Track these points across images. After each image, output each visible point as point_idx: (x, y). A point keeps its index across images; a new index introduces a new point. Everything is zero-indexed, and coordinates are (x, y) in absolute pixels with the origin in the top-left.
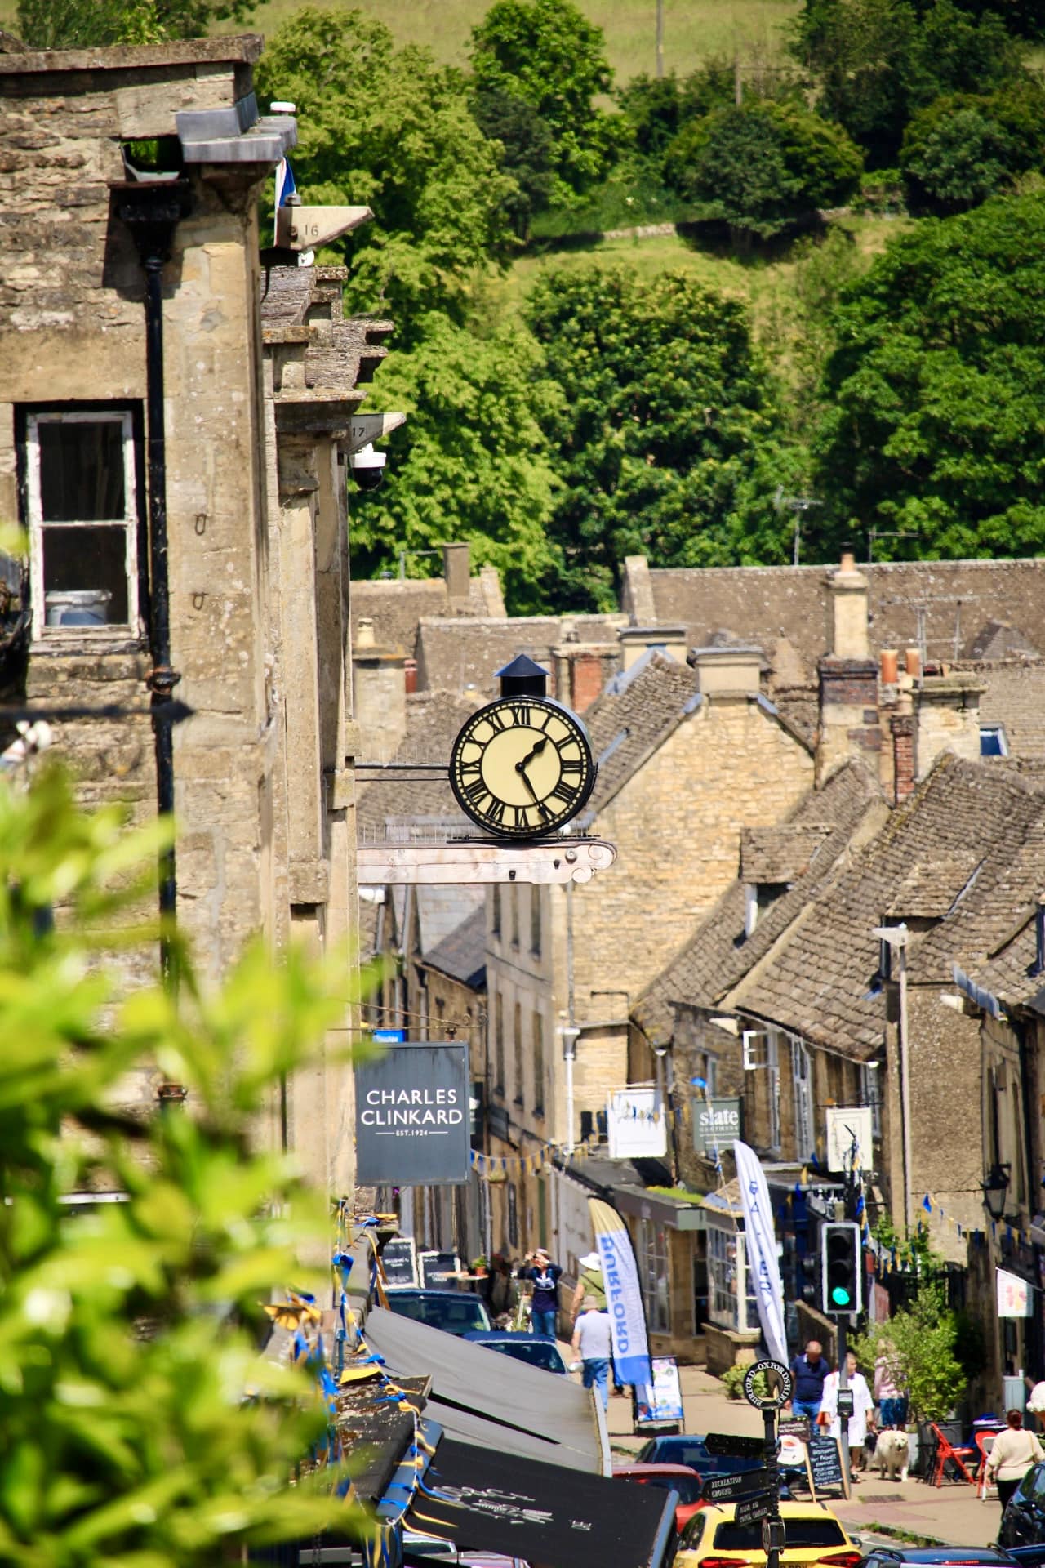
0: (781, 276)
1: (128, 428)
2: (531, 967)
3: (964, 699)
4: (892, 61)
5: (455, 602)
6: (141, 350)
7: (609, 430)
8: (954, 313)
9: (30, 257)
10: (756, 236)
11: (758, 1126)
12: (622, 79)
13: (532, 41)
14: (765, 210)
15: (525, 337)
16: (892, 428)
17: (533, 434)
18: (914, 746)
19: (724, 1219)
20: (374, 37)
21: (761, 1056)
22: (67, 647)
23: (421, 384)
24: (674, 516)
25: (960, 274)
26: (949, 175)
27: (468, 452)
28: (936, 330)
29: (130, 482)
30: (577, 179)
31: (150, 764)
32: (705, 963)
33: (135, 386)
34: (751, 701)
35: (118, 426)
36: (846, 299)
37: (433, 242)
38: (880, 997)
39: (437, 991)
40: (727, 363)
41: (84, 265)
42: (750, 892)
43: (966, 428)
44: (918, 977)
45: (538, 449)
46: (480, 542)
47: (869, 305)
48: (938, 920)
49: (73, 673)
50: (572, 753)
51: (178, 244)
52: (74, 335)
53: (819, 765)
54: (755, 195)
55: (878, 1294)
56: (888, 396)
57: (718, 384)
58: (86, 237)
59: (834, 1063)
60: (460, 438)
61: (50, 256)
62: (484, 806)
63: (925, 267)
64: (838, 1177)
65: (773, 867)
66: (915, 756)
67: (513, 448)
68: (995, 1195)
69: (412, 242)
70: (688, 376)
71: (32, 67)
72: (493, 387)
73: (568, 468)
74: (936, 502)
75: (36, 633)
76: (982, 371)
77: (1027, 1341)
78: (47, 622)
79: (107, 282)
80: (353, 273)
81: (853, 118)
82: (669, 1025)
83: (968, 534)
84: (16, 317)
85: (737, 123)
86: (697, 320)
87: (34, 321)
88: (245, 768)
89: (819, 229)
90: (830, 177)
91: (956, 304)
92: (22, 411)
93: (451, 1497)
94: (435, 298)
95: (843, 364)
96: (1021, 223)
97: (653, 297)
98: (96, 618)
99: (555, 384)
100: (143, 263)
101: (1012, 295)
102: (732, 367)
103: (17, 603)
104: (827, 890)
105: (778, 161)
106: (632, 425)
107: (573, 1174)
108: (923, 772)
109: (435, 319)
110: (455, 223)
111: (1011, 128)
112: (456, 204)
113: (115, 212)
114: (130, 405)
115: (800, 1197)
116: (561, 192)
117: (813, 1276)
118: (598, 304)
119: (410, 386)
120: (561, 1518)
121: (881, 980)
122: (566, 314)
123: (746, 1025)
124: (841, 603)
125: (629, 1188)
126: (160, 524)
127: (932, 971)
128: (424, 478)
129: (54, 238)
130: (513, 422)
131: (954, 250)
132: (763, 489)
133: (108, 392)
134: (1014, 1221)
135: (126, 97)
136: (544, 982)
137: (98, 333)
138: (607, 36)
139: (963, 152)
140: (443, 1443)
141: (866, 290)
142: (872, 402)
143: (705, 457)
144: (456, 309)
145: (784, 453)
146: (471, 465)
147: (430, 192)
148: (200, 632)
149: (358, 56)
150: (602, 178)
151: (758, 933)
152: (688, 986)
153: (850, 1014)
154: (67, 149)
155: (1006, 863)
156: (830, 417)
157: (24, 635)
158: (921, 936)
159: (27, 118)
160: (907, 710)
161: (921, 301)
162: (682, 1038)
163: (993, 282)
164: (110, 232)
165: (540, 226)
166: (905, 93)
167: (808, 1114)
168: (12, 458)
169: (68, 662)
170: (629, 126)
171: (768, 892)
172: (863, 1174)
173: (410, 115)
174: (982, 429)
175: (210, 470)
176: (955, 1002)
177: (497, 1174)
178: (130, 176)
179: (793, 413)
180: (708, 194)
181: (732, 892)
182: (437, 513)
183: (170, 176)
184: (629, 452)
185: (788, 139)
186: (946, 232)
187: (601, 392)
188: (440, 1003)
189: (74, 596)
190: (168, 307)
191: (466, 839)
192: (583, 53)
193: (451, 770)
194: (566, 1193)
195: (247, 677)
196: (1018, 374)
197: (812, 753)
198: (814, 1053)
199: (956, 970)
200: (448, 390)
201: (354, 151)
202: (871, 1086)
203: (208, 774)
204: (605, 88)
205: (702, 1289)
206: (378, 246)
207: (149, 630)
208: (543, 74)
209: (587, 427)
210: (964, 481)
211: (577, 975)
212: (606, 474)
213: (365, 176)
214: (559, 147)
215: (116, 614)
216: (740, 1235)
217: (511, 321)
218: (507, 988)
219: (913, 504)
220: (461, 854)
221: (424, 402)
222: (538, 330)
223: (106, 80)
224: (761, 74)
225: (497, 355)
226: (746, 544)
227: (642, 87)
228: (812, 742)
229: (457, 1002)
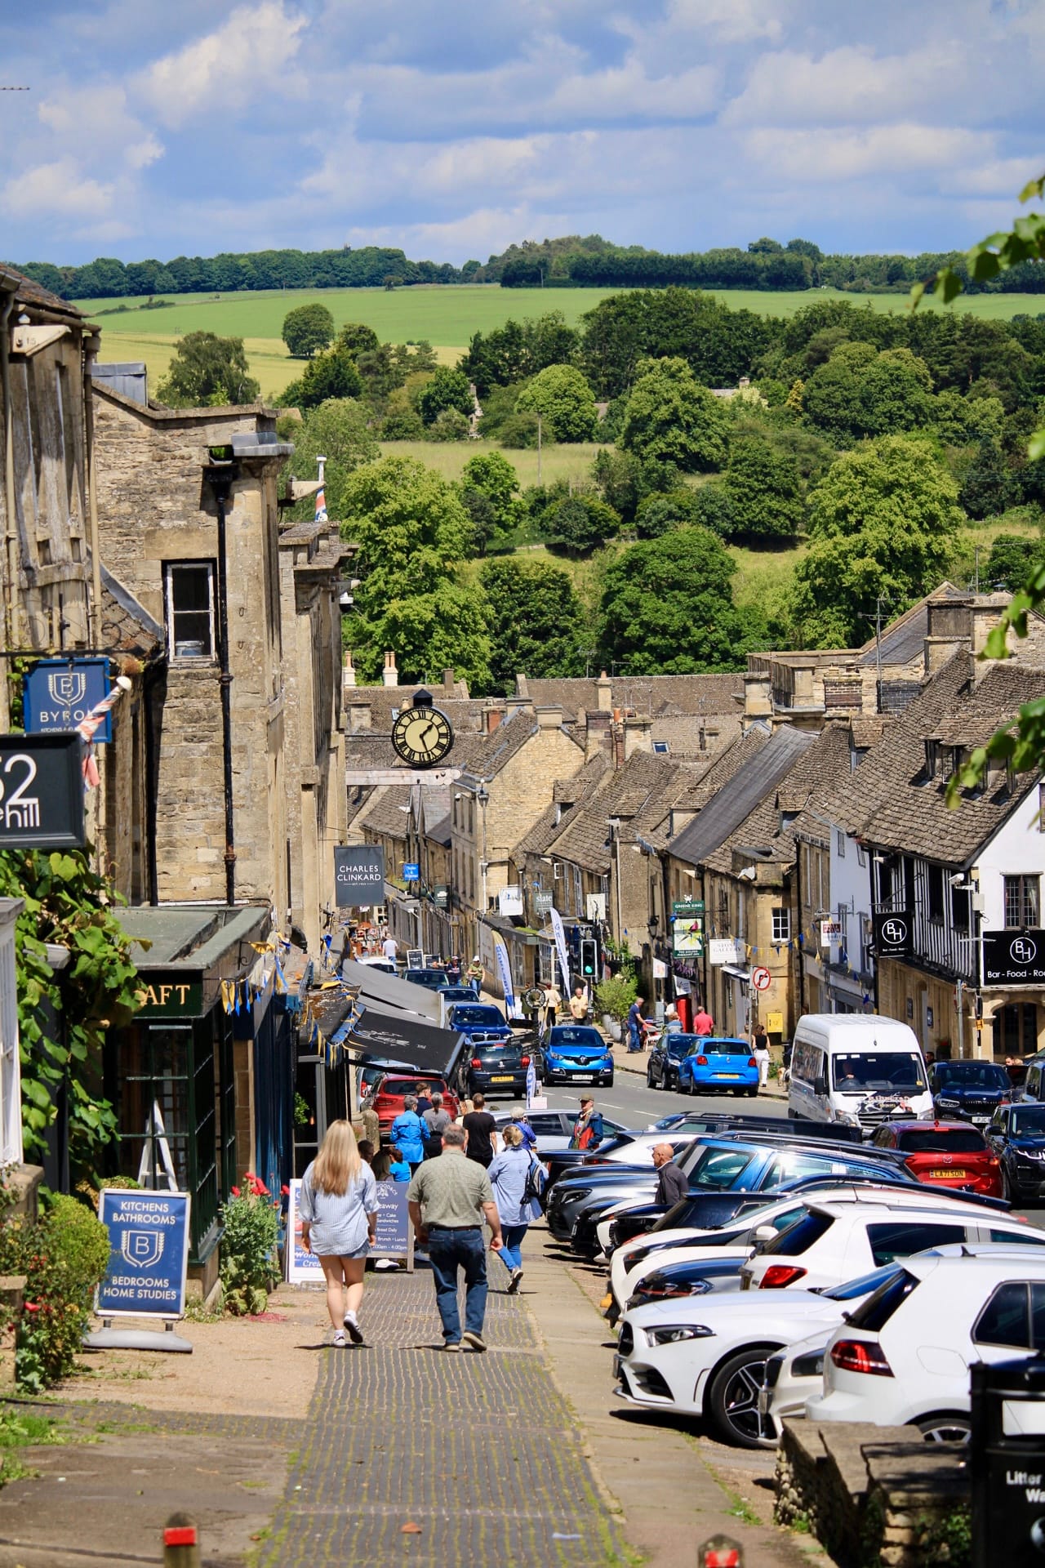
0: (586, 565)
1: (210, 571)
2: (469, 838)
3: (644, 726)
4: (631, 480)
5: (447, 693)
6: (216, 537)
7: (514, 624)
8: (653, 578)
9: (168, 497)
10: (578, 549)
11: (560, 902)
12: (523, 487)
13: (487, 473)
14: (581, 539)
15: (479, 587)
16: (628, 624)
17: (483, 626)
18: (624, 746)
19: (545, 940)
20: (418, 467)
21: (561, 873)
22: (184, 665)
23: (437, 606)
24: (540, 660)
25: (655, 562)
26: (655, 526)
27: (456, 634)
28: (646, 585)
29: (211, 594)
30: (504, 526)
31: (221, 716)
32: (540, 836)
33: (214, 552)
34: (558, 728)
35: (206, 569)
36: (610, 572)
37: (442, 549)
38: (609, 848)
39: (431, 848)
40: (561, 598)
41: (192, 501)
42: (558, 807)
43: (658, 625)
44: (624, 840)
45: (485, 633)
46: (462, 670)
47: (619, 574)
48: (633, 817)
49: (187, 676)
50: (443, 730)
51: (232, 491)
52: (187, 531)
53: (586, 756)
54: (577, 532)
55: (606, 969)
56: (626, 611)
57: (558, 607)
58: (192, 489)
59: (590, 876)
60: (453, 628)
61: (176, 497)
62: (406, 753)
63: (641, 559)
64: (591, 922)
65: (567, 796)
66: (624, 750)
67: (474, 632)
68: (653, 928)
69: (434, 549)
70: (546, 603)
71: (169, 417)
72: (466, 607)
73: (497, 641)
74: (647, 655)
75: (171, 659)
76: (664, 601)
77: (665, 987)
78: (176, 654)
79: (201, 508)
80: (410, 562)
81: (617, 503)
82: (524, 860)
83: (660, 668)
84: (163, 523)
85: (569, 504)
86: (550, 580)
87: (170, 525)
88: (261, 717)
89: (602, 546)
90: (607, 526)
91: (654, 574)
92: (165, 563)
93: (366, 1035)
94: (442, 572)
95: (608, 598)
96: (680, 542)
97: (532, 572)
98: (197, 653)
99: (491, 606)
100: (217, 500)
101: (676, 570)
102: (563, 600)
103: (163, 646)
104: (589, 805)
105: (586, 519)
106: (524, 623)
107: (485, 922)
108: (628, 757)
109: (443, 580)
110: (451, 541)
111: (680, 507)
112: (451, 534)
113: (205, 478)
114: (212, 560)
115: (576, 930)
116: (499, 532)
117: (577, 961)
118: (509, 574)
119: (432, 607)
120: (413, 1044)
121: (610, 842)
122: (496, 579)
123: (555, 860)
124: (601, 691)
125: (508, 928)
126: (224, 612)
127: (630, 838)
128: (438, 644)
129: (178, 489)
130: (474, 622)
131: (653, 552)
132: (576, 649)
133: (202, 555)
134: (660, 939)
135: (210, 428)
136: (474, 844)
137: (197, 530)
138: (517, 471)
139: (660, 516)
140: (365, 1013)
141: (618, 568)
142: (620, 614)
143: (554, 636)
144: (451, 576)
145: (585, 634)
146: (457, 639)
147: (441, 529)
148: (241, 659)
149: (411, 474)
150: (515, 526)
151: (561, 823)
152: (532, 845)
153: (597, 856)
154: (185, 451)
155: (660, 793)
156: (602, 619)
157: (166, 659)
158: (626, 823)
159: (168, 438)
160: (621, 731)
161: (640, 573)
162: (529, 866)
163: (669, 566)
164: (203, 486)
165: (489, 546)
166: (637, 493)
167: (580, 897)
168: (161, 584)
169: (184, 671)
170: (527, 506)
171: (565, 806)
172: (601, 921)
173: (432, 498)
174: (664, 625)
175: (246, 589)
176: (637, 849)
177: (456, 923)
178: (211, 463)
179: (588, 618)
180: (557, 532)
181: (550, 807)
182: (444, 659)
183: (229, 462)
184: (522, 634)
185: (589, 511)
186: (650, 545)
187: (511, 609)
188: (433, 853)
189: (187, 643)
190: (227, 518)
191: (400, 767)
192: (507, 477)
193: (392, 737)
194: (483, 929)
195: (262, 678)
196: (679, 602)
197: (583, 750)
198: (582, 872)
199: (638, 836)
200: (448, 608)
201: (410, 512)
202: (604, 883)
203: (245, 720)
204: (516, 490)
205: (537, 969)
206: (419, 551)
207: (220, 657)
208: (491, 486)
209: (506, 623)
210: (658, 646)
211: (487, 841)
212: (512, 643)
213: (414, 522)
214: (498, 513)
215: (206, 650)
216: (553, 947)
217: (474, 581)
218: (459, 847)
219: (637, 655)
220: (396, 772)
221: (438, 614)
222: (486, 585)
223: (201, 421)
224: (580, 486)
225: (468, 594)
226: (569, 672)
227: (532, 490)
228: (583, 744)
229: (439, 853)
